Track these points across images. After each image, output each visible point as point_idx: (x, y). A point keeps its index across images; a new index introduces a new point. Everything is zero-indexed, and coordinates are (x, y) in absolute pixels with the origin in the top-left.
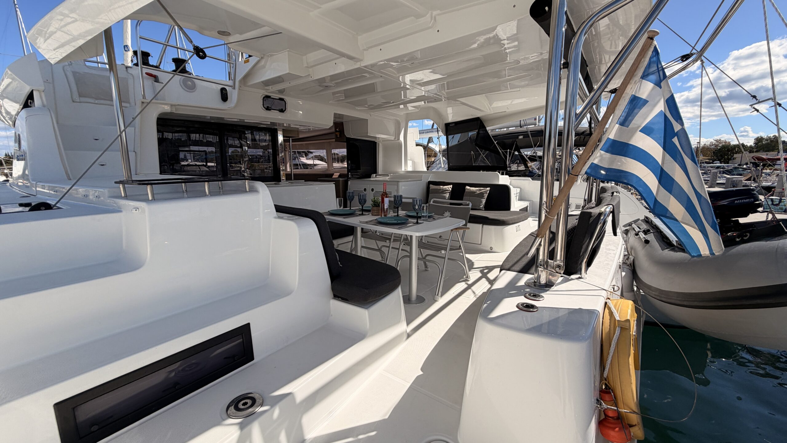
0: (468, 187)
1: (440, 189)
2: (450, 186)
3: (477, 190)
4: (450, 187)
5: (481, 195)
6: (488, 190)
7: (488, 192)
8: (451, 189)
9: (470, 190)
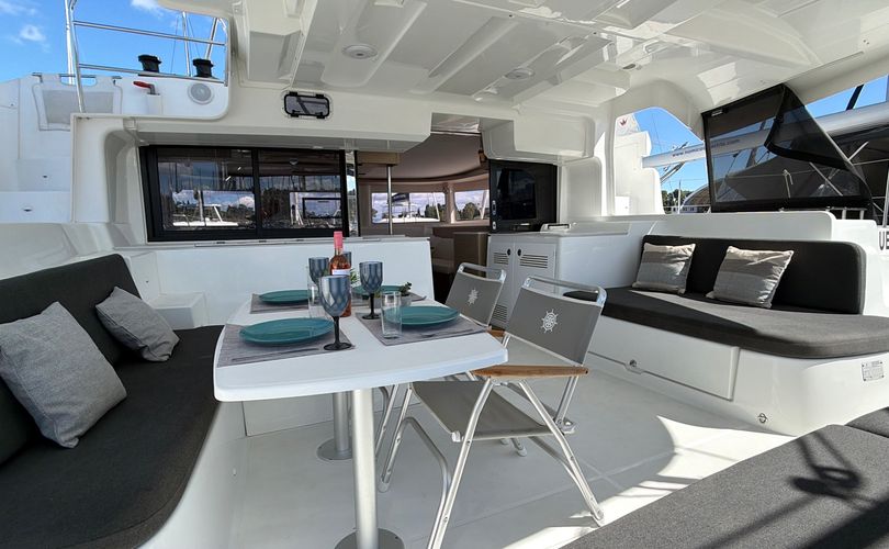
0: (732, 249)
1: (663, 254)
2: (689, 246)
3: (755, 256)
4: (689, 249)
5: (765, 269)
6: (787, 258)
7: (787, 262)
8: (690, 254)
9: (737, 256)
